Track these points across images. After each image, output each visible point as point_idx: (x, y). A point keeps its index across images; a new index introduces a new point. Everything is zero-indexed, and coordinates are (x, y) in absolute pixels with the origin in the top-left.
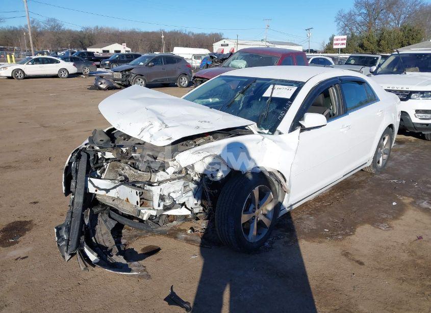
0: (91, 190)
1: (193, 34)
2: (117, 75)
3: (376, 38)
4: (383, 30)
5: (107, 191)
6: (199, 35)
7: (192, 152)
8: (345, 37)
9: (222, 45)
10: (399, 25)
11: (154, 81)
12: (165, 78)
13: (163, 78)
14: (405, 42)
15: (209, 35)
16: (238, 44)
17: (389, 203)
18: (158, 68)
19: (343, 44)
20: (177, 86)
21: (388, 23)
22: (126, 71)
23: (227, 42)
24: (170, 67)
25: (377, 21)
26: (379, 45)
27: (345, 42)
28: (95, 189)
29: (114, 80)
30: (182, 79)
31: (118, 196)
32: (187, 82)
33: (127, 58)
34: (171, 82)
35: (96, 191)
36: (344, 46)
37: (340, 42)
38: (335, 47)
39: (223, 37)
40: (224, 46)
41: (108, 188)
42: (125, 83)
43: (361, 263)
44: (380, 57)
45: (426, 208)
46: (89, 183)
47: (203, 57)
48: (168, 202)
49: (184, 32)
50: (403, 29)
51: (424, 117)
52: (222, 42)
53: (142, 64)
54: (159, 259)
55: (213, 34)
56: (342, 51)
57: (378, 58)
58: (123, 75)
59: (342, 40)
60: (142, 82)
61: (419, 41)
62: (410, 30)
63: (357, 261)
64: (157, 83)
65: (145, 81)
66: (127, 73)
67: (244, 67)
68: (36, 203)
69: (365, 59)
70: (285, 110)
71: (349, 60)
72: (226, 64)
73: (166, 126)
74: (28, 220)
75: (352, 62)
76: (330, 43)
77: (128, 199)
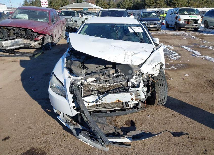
27: (47, 3)
28: (88, 103)
31: (102, 102)
37: (45, 3)
38: (42, 6)
57: (75, 12)
67: (27, 18)
68: (8, 138)
69: (69, 13)
70: (147, 38)
71: (61, 13)
72: (13, 17)
73: (135, 54)
74: (28, 149)
75: (63, 14)
76: (24, 4)
77: (118, 101)
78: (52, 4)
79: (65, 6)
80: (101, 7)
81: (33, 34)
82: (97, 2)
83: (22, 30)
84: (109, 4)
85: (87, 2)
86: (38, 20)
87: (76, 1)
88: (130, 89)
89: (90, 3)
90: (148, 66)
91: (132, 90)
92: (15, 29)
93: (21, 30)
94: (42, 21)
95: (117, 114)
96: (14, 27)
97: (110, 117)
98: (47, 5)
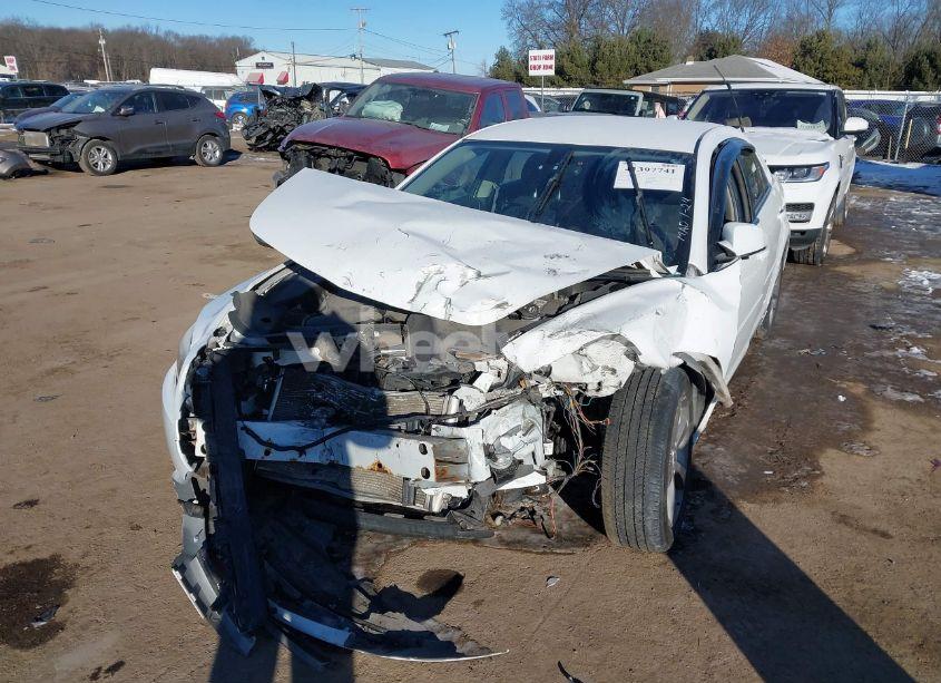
0: (255, 452)
1: (177, 36)
2: (36, 140)
3: (587, 57)
4: (597, 39)
5: (302, 450)
6: (192, 40)
7: (548, 333)
8: (552, 52)
9: (258, 66)
10: (626, 31)
11: (135, 153)
12: (164, 143)
13: (160, 144)
14: (641, 66)
15: (219, 40)
16: (295, 64)
17: (833, 399)
18: (143, 121)
19: (546, 67)
20: (193, 163)
21: (604, 26)
22: (59, 128)
23: (268, 59)
24: (174, 117)
25: (583, 21)
26: (594, 71)
27: (552, 62)
28: (265, 448)
29: (27, 153)
30: (206, 146)
31: (332, 458)
32: (218, 153)
33: (28, 94)
34: (180, 153)
35: (267, 453)
36: (551, 72)
37: (543, 62)
38: (532, 73)
39: (253, 47)
40: (262, 67)
41: (304, 443)
42: (59, 159)
43: (885, 535)
44: (641, 96)
45: (897, 401)
46: (243, 436)
47: (229, 94)
48: (502, 463)
49: (154, 31)
50: (637, 39)
51: (797, 218)
52: (257, 58)
53: (99, 109)
54: (478, 603)
55: (226, 39)
56: (550, 82)
57: (637, 98)
58: (51, 139)
59: (546, 58)
60: (106, 156)
61: (666, 63)
62: (650, 41)
63: (875, 531)
64: (143, 156)
65: (114, 154)
66: (63, 132)
67: (397, 117)
68: (31, 503)
69: (612, 100)
70: (684, 219)
71: (580, 102)
72: (352, 112)
73: (479, 275)
74: (45, 555)
75: (587, 105)
76: (498, 65)
77: (380, 465)
78: (599, 65)
79: (650, 71)
80: (817, 77)
81: (388, 177)
82: (804, 56)
83: (357, 159)
84: (860, 64)
85: (757, 56)
86: (434, 126)
87: (703, 53)
88: (434, 426)
89: (766, 61)
90: (546, 338)
91: (440, 434)
92: (332, 152)
93: (350, 158)
94: (444, 128)
95: (377, 526)
96: (331, 147)
97: (389, 537)
98: (551, 67)
